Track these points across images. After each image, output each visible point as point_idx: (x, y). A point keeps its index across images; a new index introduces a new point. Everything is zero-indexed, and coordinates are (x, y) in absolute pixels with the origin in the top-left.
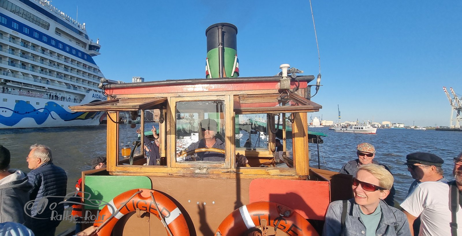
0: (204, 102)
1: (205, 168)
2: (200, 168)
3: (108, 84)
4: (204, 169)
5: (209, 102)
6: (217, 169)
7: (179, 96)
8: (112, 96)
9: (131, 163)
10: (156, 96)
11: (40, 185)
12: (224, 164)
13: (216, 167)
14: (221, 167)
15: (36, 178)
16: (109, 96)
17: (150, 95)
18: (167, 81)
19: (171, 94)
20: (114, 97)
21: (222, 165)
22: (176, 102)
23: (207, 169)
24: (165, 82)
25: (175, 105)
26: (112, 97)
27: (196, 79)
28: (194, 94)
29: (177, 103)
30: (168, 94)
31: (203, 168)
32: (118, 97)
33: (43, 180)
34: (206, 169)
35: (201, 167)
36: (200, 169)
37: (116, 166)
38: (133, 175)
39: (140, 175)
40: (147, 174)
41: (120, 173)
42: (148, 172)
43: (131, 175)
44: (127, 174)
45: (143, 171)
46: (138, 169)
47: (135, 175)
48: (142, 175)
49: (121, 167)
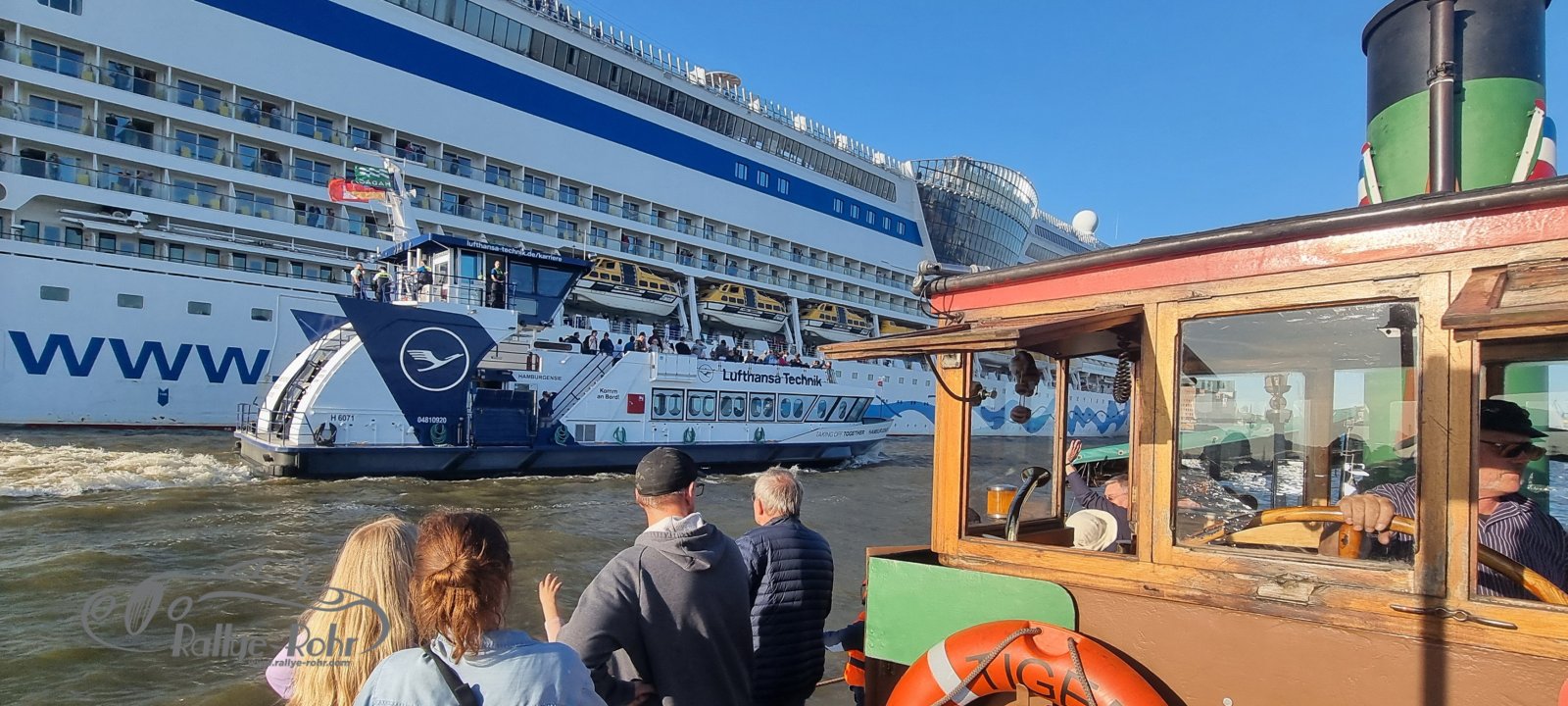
0: (1309, 312)
1: (1306, 581)
2: (1280, 577)
4: (1300, 584)
5: (1335, 309)
6: (1367, 593)
7: (1194, 298)
9: (1012, 535)
10: (1098, 305)
12: (1405, 575)
13: (1361, 585)
14: (1392, 587)
15: (755, 551)
16: (942, 316)
17: (1077, 301)
18: (1144, 243)
19: (1158, 290)
22: (1180, 320)
23: (1316, 589)
24: (1137, 250)
25: (1176, 332)
26: (952, 318)
27: (1270, 222)
28: (1260, 284)
29: (1184, 324)
30: (1146, 292)
31: (1297, 581)
34: (1312, 586)
35: (1289, 578)
36: (1280, 584)
37: (960, 537)
38: (1011, 572)
39: (1036, 576)
40: (1059, 574)
41: (972, 564)
42: (1062, 571)
43: (1006, 571)
44: (992, 568)
45: (1046, 564)
46: (1030, 555)
47: (1019, 573)
48: (1043, 576)
49: (974, 546)
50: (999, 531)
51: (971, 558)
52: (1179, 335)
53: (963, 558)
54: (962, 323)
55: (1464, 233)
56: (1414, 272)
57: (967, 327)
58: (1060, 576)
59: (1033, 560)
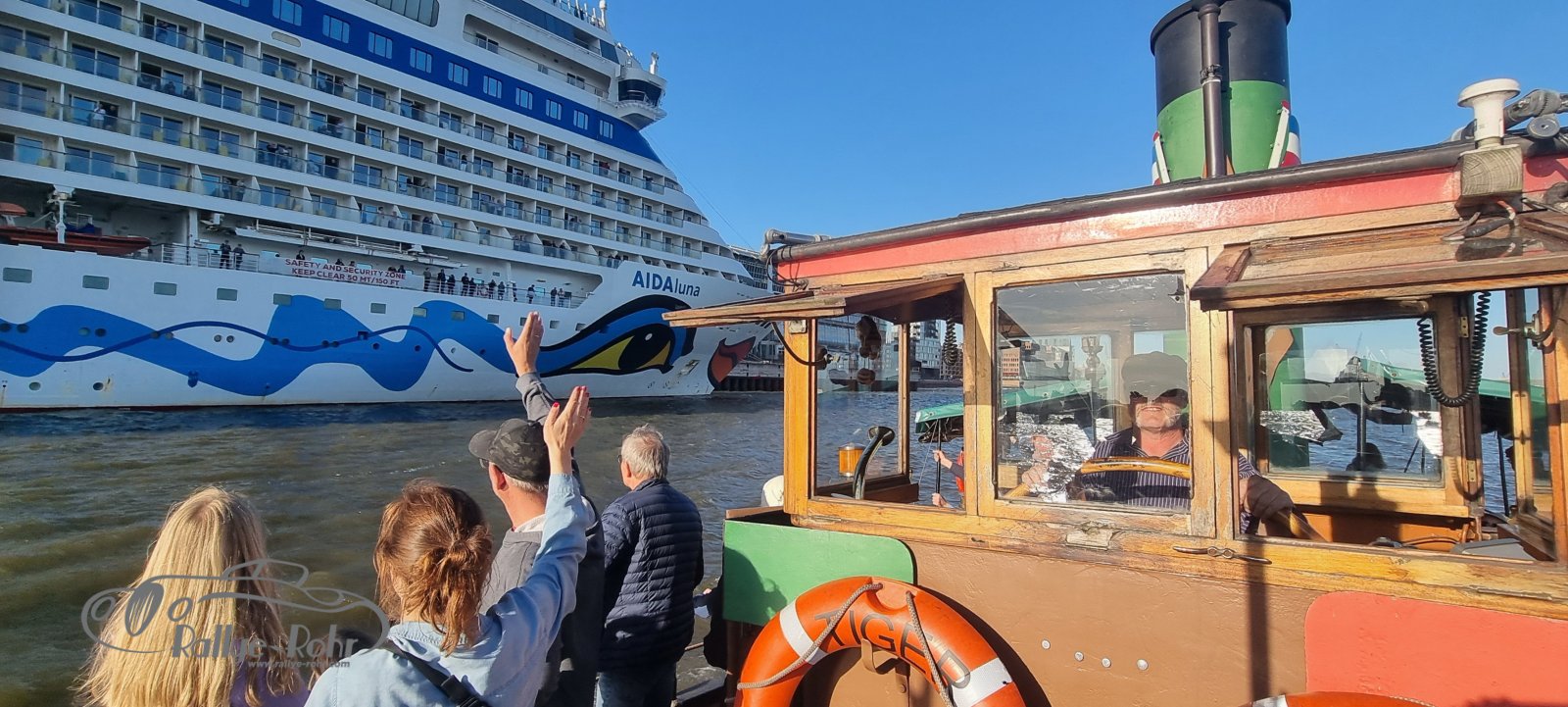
0: (1099, 282)
1: (1105, 527)
2: (1085, 525)
3: (783, 247)
4: (1101, 530)
5: (1120, 280)
6: (1155, 537)
7: (1005, 268)
8: (798, 281)
9: (859, 492)
10: (925, 274)
11: (635, 540)
12: (1184, 519)
13: (1151, 530)
14: (1174, 531)
15: (627, 519)
16: (788, 283)
17: (907, 270)
18: (961, 217)
19: (975, 261)
20: (801, 285)
21: (1176, 524)
22: (994, 289)
23: (1114, 534)
24: (956, 223)
25: (991, 300)
26: (797, 285)
27: (1064, 201)
28: (1059, 256)
29: (998, 292)
30: (965, 262)
31: (1098, 528)
32: (812, 284)
33: (642, 526)
34: (1110, 532)
35: (1091, 525)
36: (1085, 531)
37: (809, 497)
38: (856, 530)
39: (878, 533)
40: (898, 530)
41: (821, 523)
42: (902, 527)
43: (851, 529)
44: (839, 526)
45: (887, 521)
46: (872, 512)
47: (862, 530)
48: (884, 532)
49: (821, 504)
50: (847, 490)
51: (820, 518)
52: (994, 302)
53: (813, 518)
54: (807, 290)
55: (1217, 213)
56: (1179, 247)
57: (811, 294)
58: (899, 532)
59: (875, 518)
